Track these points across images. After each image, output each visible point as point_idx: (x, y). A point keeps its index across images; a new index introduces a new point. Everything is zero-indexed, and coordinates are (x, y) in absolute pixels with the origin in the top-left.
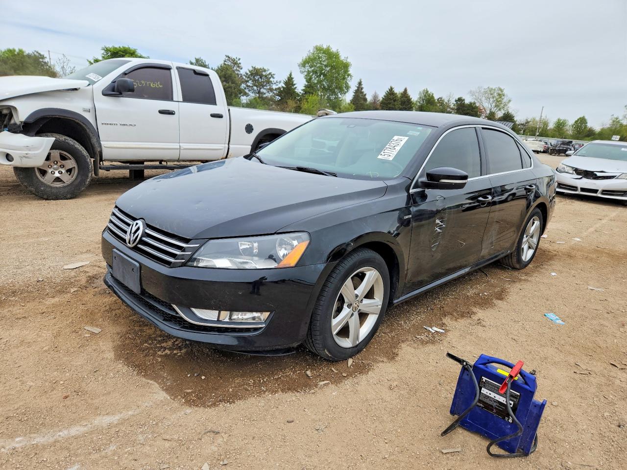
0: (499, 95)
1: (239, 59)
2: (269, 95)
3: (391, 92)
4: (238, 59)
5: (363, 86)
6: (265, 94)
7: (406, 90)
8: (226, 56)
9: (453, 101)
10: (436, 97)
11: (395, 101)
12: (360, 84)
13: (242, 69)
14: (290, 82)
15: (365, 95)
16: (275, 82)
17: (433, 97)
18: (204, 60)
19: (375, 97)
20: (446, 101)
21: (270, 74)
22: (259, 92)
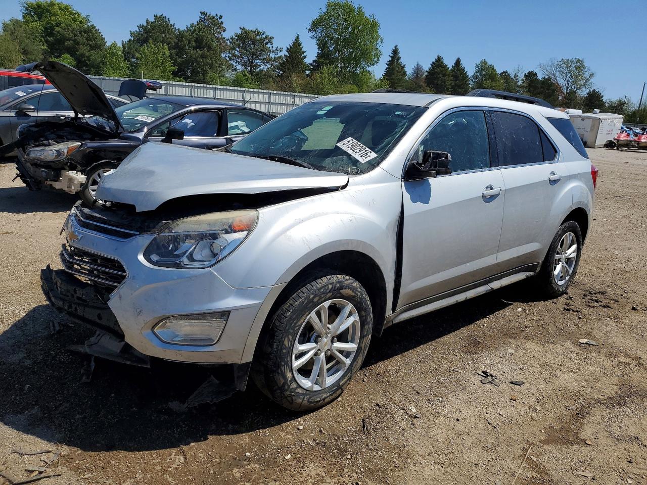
0: (577, 67)
1: (221, 17)
2: (265, 67)
3: (438, 63)
4: (219, 16)
5: (400, 55)
6: (260, 66)
7: (458, 61)
8: (201, 12)
9: (521, 77)
10: (499, 71)
11: (444, 75)
12: (395, 52)
13: (224, 31)
14: (296, 49)
15: (404, 67)
16: (274, 49)
17: (494, 70)
18: (167, 18)
19: (418, 69)
20: (512, 76)
21: (266, 37)
22: (252, 65)
